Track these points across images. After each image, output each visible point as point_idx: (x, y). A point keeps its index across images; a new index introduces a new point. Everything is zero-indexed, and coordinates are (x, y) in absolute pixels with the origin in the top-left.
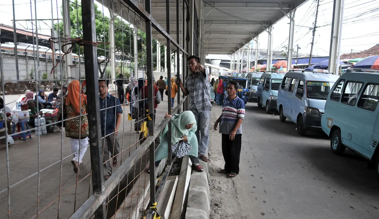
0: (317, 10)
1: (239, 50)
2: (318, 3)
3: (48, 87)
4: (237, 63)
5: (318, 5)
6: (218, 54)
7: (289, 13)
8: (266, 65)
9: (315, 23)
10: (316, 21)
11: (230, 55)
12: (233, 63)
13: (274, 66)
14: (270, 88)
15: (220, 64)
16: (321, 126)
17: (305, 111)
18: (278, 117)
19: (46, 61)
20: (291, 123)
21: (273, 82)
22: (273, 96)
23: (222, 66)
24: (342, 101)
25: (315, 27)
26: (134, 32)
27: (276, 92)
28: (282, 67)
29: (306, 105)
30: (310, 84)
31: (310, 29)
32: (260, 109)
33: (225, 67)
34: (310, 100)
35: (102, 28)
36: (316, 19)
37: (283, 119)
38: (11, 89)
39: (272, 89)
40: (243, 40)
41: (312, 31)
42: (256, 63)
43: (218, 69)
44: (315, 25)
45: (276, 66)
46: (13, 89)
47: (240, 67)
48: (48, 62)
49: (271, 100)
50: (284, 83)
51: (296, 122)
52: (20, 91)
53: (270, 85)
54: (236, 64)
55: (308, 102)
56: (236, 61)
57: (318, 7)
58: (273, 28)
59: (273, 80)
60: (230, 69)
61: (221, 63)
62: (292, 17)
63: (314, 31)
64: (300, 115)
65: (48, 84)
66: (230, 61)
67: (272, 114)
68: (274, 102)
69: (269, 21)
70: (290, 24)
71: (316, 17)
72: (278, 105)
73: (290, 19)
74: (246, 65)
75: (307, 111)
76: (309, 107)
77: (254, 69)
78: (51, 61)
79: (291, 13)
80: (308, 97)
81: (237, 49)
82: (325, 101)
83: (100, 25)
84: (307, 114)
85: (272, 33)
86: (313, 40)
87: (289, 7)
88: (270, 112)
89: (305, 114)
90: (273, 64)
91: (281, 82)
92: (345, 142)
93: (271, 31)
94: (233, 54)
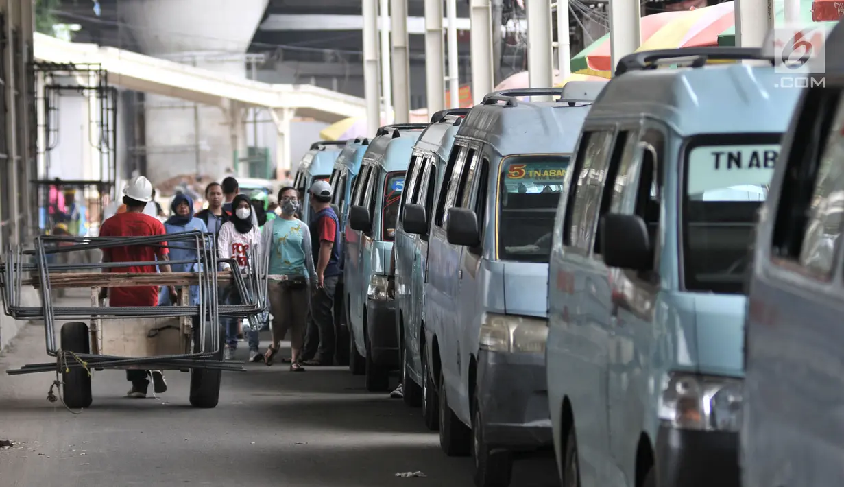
15: (252, 49)
33: (309, 79)
43: (237, 111)
60: (359, 92)
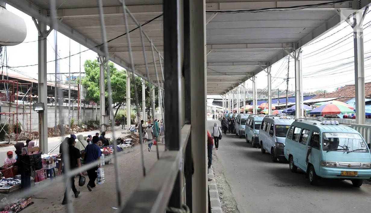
0: (289, 65)
1: (230, 92)
2: (289, 60)
3: (74, 130)
4: (229, 101)
5: (289, 62)
6: (211, 95)
7: (266, 68)
8: (252, 106)
9: (288, 75)
10: (288, 74)
11: (222, 95)
12: (224, 101)
13: (259, 108)
14: (254, 128)
16: (284, 155)
17: (275, 145)
18: (260, 150)
19: (73, 109)
20: (268, 154)
21: (256, 123)
22: (256, 134)
23: (215, 104)
24: (293, 139)
25: (288, 78)
26: (142, 83)
27: (258, 131)
28: (265, 108)
29: (276, 141)
30: (277, 127)
31: (285, 79)
32: (248, 144)
33: (218, 105)
34: (278, 138)
35: (118, 82)
36: (288, 72)
37: (264, 151)
38: (50, 133)
39: (255, 129)
40: (232, 85)
41: (286, 80)
42: (244, 103)
43: (212, 107)
44: (288, 77)
45: (261, 108)
46: (52, 133)
47: (232, 106)
48: (75, 109)
49: (255, 137)
50: (263, 125)
51: (270, 152)
52: (57, 135)
53: (254, 125)
54: (227, 102)
55: (277, 139)
56: (227, 100)
57: (289, 63)
58: (256, 77)
59: (256, 122)
60: (222, 106)
61: (214, 102)
62: (269, 72)
63: (288, 81)
64: (272, 148)
65: (74, 127)
66: (222, 100)
67: (257, 148)
68: (257, 138)
69: (253, 72)
70: (268, 76)
71: (288, 70)
72: (260, 140)
73: (267, 73)
74: (236, 104)
75: (276, 145)
76: (277, 143)
77: (243, 109)
78: (76, 109)
79: (268, 69)
80: (276, 136)
81: (228, 91)
82: (285, 138)
83: (117, 80)
84: (276, 147)
85: (255, 81)
86: (287, 88)
87: (266, 65)
88: (255, 146)
89: (275, 147)
90: (259, 106)
91: (261, 123)
92: (296, 164)
93: (254, 79)
94: (225, 95)
